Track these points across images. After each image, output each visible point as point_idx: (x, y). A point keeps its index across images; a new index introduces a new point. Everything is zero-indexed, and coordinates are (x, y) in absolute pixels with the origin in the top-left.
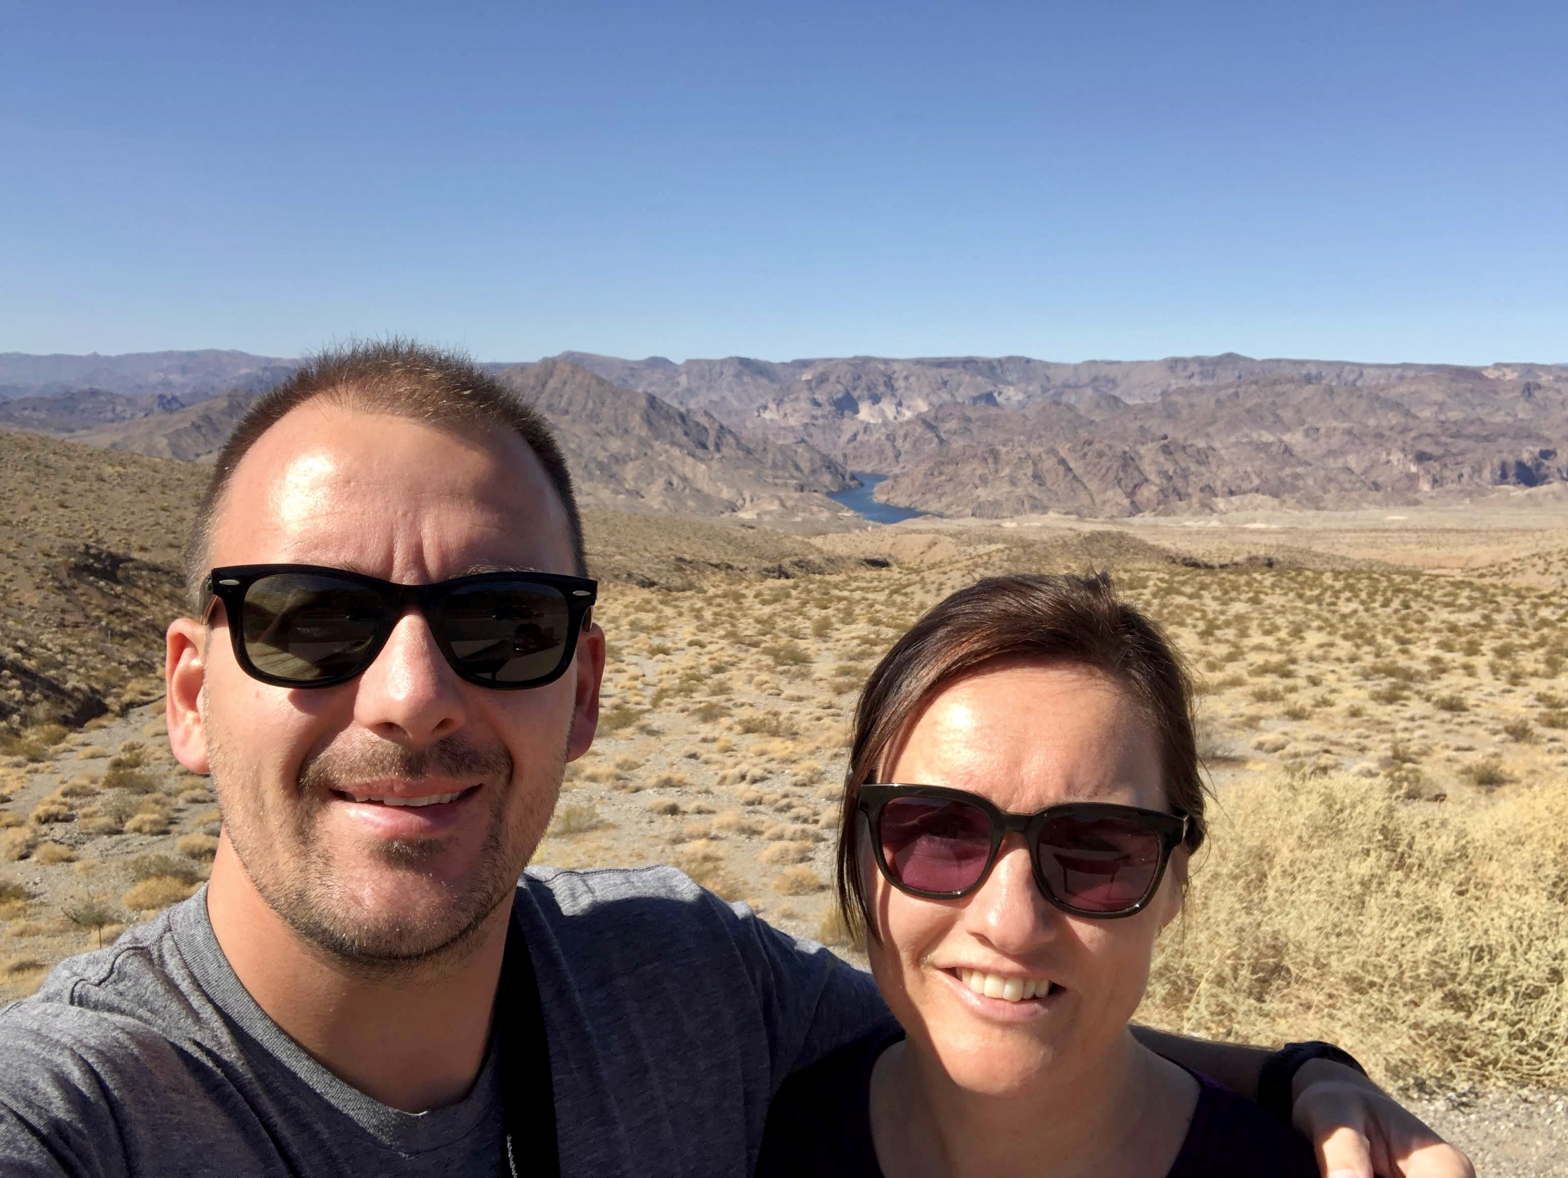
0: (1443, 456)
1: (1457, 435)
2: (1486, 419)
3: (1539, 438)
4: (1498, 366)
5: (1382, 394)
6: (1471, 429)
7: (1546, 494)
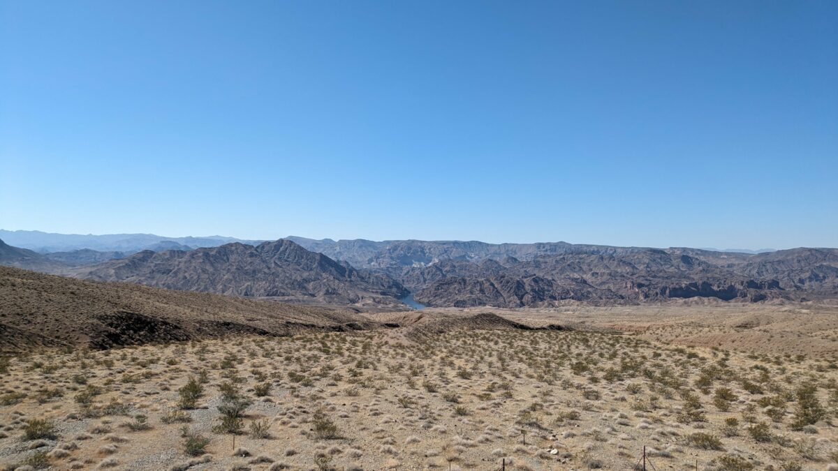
0: (649, 285)
1: (655, 277)
2: (667, 270)
3: (689, 278)
4: (671, 248)
5: (623, 259)
6: (661, 274)
7: (692, 302)
